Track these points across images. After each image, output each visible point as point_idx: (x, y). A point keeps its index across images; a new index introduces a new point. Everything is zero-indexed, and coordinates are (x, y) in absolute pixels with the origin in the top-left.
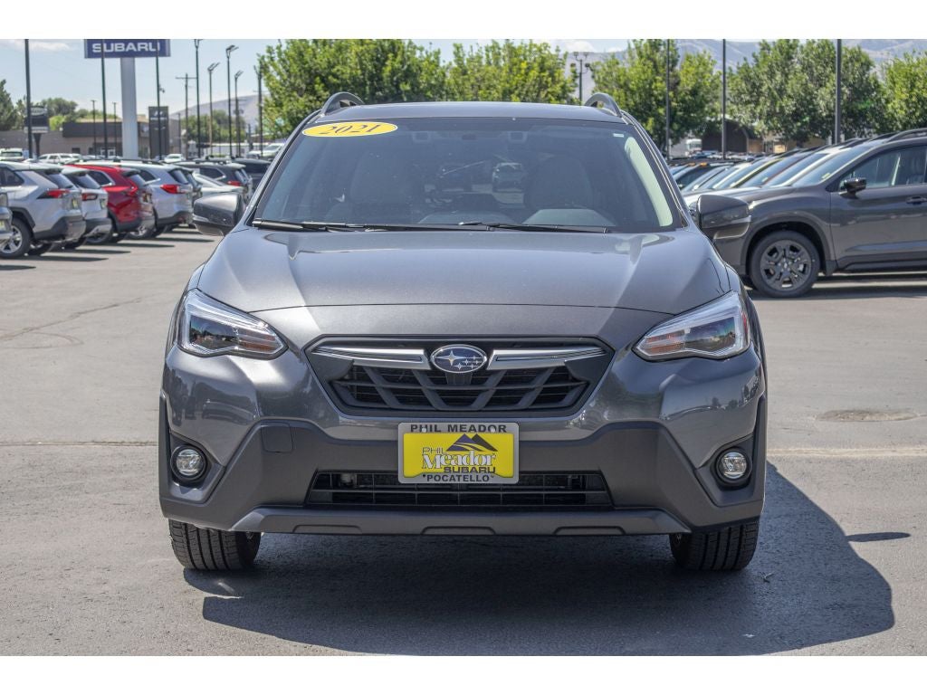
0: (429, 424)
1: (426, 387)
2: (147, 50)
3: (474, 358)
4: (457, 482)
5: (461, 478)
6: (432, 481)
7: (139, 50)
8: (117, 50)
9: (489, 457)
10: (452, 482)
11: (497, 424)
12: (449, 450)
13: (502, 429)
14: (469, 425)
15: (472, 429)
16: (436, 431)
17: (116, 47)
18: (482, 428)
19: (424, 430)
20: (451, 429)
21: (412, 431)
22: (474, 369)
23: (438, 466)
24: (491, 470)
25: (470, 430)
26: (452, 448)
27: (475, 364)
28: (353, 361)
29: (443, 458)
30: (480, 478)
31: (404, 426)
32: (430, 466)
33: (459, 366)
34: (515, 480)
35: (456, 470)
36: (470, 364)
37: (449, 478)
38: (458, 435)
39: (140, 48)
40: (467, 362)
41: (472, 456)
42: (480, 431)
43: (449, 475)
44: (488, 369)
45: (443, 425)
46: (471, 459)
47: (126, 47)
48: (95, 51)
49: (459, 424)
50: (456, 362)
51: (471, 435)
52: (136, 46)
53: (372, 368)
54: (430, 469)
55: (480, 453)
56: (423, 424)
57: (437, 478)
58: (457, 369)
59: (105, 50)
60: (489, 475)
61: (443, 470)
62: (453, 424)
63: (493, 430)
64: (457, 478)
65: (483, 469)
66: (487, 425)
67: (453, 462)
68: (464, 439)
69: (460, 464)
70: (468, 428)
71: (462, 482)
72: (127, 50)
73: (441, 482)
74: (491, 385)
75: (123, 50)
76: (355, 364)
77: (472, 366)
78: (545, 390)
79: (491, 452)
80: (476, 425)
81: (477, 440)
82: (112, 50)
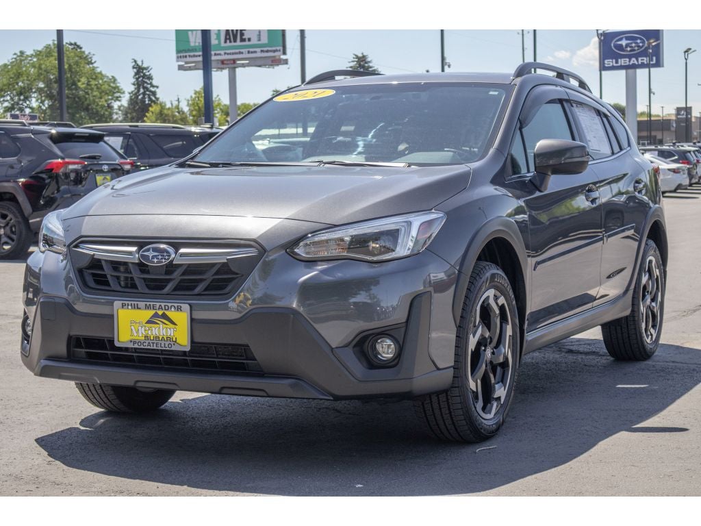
0: (133, 303)
1: (136, 274)
2: (645, 63)
3: (165, 254)
4: (152, 348)
5: (155, 345)
6: (136, 346)
7: (640, 63)
8: (623, 64)
9: (172, 330)
10: (149, 347)
11: (176, 305)
12: (147, 323)
13: (179, 309)
14: (158, 304)
15: (160, 308)
16: (138, 308)
17: (623, 62)
18: (167, 308)
19: (130, 307)
20: (147, 307)
21: (123, 307)
22: (164, 262)
23: (141, 335)
24: (174, 340)
25: (159, 309)
26: (149, 322)
27: (165, 259)
28: (94, 255)
29: (143, 329)
30: (166, 346)
31: (117, 304)
32: (135, 334)
33: (155, 260)
34: (188, 349)
35: (152, 338)
36: (162, 259)
37: (147, 344)
38: (152, 312)
39: (640, 62)
40: (160, 257)
41: (161, 327)
42: (165, 310)
43: (147, 342)
44: (174, 263)
45: (142, 304)
46: (160, 331)
47: (629, 62)
48: (606, 65)
49: (152, 303)
50: (153, 257)
51: (160, 312)
52: (637, 61)
53: (106, 261)
54: (135, 337)
55: (167, 326)
56: (130, 303)
57: (139, 344)
58: (154, 262)
59: (615, 65)
60: (172, 343)
61: (143, 338)
62: (148, 303)
63: (173, 309)
64: (152, 344)
65: (169, 339)
66: (170, 305)
67: (149, 332)
68: (156, 315)
69: (154, 334)
70: (158, 307)
71: (155, 348)
72: (631, 64)
73: (142, 347)
74: (177, 275)
75: (628, 63)
76: (95, 257)
77: (164, 260)
78: (213, 280)
79: (174, 326)
80: (163, 305)
81: (164, 316)
82: (619, 64)
